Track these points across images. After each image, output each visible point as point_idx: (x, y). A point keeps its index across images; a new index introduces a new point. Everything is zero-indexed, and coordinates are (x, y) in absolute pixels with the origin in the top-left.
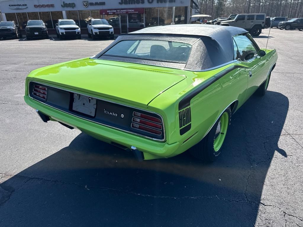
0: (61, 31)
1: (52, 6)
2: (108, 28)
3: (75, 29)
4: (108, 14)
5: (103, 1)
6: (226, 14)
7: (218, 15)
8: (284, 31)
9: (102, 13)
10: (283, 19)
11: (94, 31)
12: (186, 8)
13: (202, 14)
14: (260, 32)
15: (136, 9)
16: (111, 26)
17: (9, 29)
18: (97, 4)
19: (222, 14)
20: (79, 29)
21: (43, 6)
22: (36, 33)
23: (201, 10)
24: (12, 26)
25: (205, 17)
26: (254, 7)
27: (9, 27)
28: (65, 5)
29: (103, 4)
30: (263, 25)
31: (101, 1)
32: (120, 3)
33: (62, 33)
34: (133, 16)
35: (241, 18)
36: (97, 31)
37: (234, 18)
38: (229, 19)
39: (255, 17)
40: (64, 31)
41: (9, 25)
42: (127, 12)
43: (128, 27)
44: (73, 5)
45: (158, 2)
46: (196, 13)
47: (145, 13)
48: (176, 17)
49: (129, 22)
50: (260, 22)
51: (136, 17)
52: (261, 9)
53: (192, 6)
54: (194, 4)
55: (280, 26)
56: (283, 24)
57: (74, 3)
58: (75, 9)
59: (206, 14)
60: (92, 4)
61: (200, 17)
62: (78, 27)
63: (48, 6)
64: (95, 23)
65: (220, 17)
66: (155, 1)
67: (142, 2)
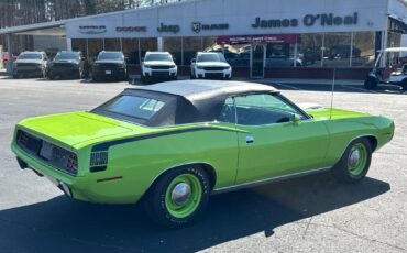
0: (145, 70)
1: (143, 29)
3: (168, 67)
5: (225, 23)
9: (222, 43)
12: (379, 34)
16: (227, 65)
17: (70, 64)
18: (214, 27)
20: (176, 68)
21: (129, 29)
22: (108, 72)
24: (76, 59)
27: (70, 61)
28: (163, 29)
29: (225, 26)
31: (221, 22)
32: (254, 26)
33: (147, 74)
34: (275, 47)
40: (150, 70)
41: (71, 58)
42: (264, 41)
44: (175, 29)
45: (323, 24)
57: (177, 26)
62: (174, 64)
63: (137, 29)
66: (318, 22)
67: (294, 23)
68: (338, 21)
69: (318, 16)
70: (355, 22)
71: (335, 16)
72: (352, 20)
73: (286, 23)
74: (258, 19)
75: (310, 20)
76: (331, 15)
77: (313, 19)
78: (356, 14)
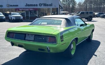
2: (20, 17)
3: (2, 17)
4: (19, 10)
5: (17, 5)
6: (76, 11)
7: (72, 12)
8: (103, 19)
9: (17, 10)
10: (102, 14)
11: (13, 18)
12: (57, 9)
13: (65, 11)
14: (92, 19)
15: (33, 9)
16: (21, 16)
18: (14, 6)
19: (74, 11)
20: (5, 17)
23: (64, 9)
25: (66, 13)
26: (89, 8)
29: (17, 6)
30: (93, 16)
31: (16, 5)
32: (26, 6)
34: (32, 11)
35: (82, 13)
36: (14, 18)
37: (79, 13)
38: (77, 14)
39: (89, 13)
42: (29, 10)
43: (29, 16)
45: (44, 6)
46: (62, 11)
47: (38, 10)
48: (52, 12)
49: (30, 14)
50: (91, 15)
51: (33, 12)
52: (92, 9)
53: (60, 8)
54: (61, 7)
55: (101, 16)
56: (103, 16)
57: (2, 5)
58: (2, 8)
59: (66, 11)
60: (11, 6)
61: (64, 13)
62: (4, 16)
64: (13, 14)
65: (73, 13)
66: (43, 5)
67: (37, 5)
68: (48, 5)
69: (43, 4)
70: (52, 6)
71: (47, 4)
72: (51, 5)
73: (34, 5)
74: (27, 4)
75: (41, 5)
76: (46, 4)
77: (42, 4)
78: (52, 4)
